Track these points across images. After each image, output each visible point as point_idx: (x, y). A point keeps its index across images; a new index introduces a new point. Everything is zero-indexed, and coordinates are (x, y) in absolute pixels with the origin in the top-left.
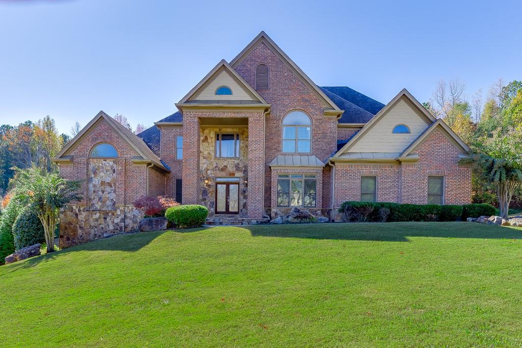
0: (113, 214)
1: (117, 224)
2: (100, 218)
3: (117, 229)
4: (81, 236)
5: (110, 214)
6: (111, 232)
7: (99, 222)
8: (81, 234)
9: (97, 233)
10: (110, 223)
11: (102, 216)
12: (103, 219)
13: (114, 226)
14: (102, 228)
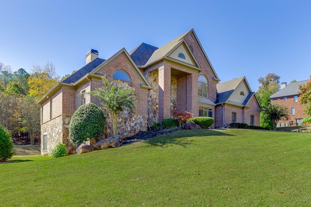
0: (130, 120)
1: (132, 127)
2: (122, 121)
3: (133, 130)
4: (109, 134)
5: (128, 120)
6: (129, 132)
7: (121, 125)
8: (109, 133)
9: (120, 132)
10: (128, 126)
11: (124, 121)
12: (124, 123)
13: (131, 128)
14: (123, 129)
